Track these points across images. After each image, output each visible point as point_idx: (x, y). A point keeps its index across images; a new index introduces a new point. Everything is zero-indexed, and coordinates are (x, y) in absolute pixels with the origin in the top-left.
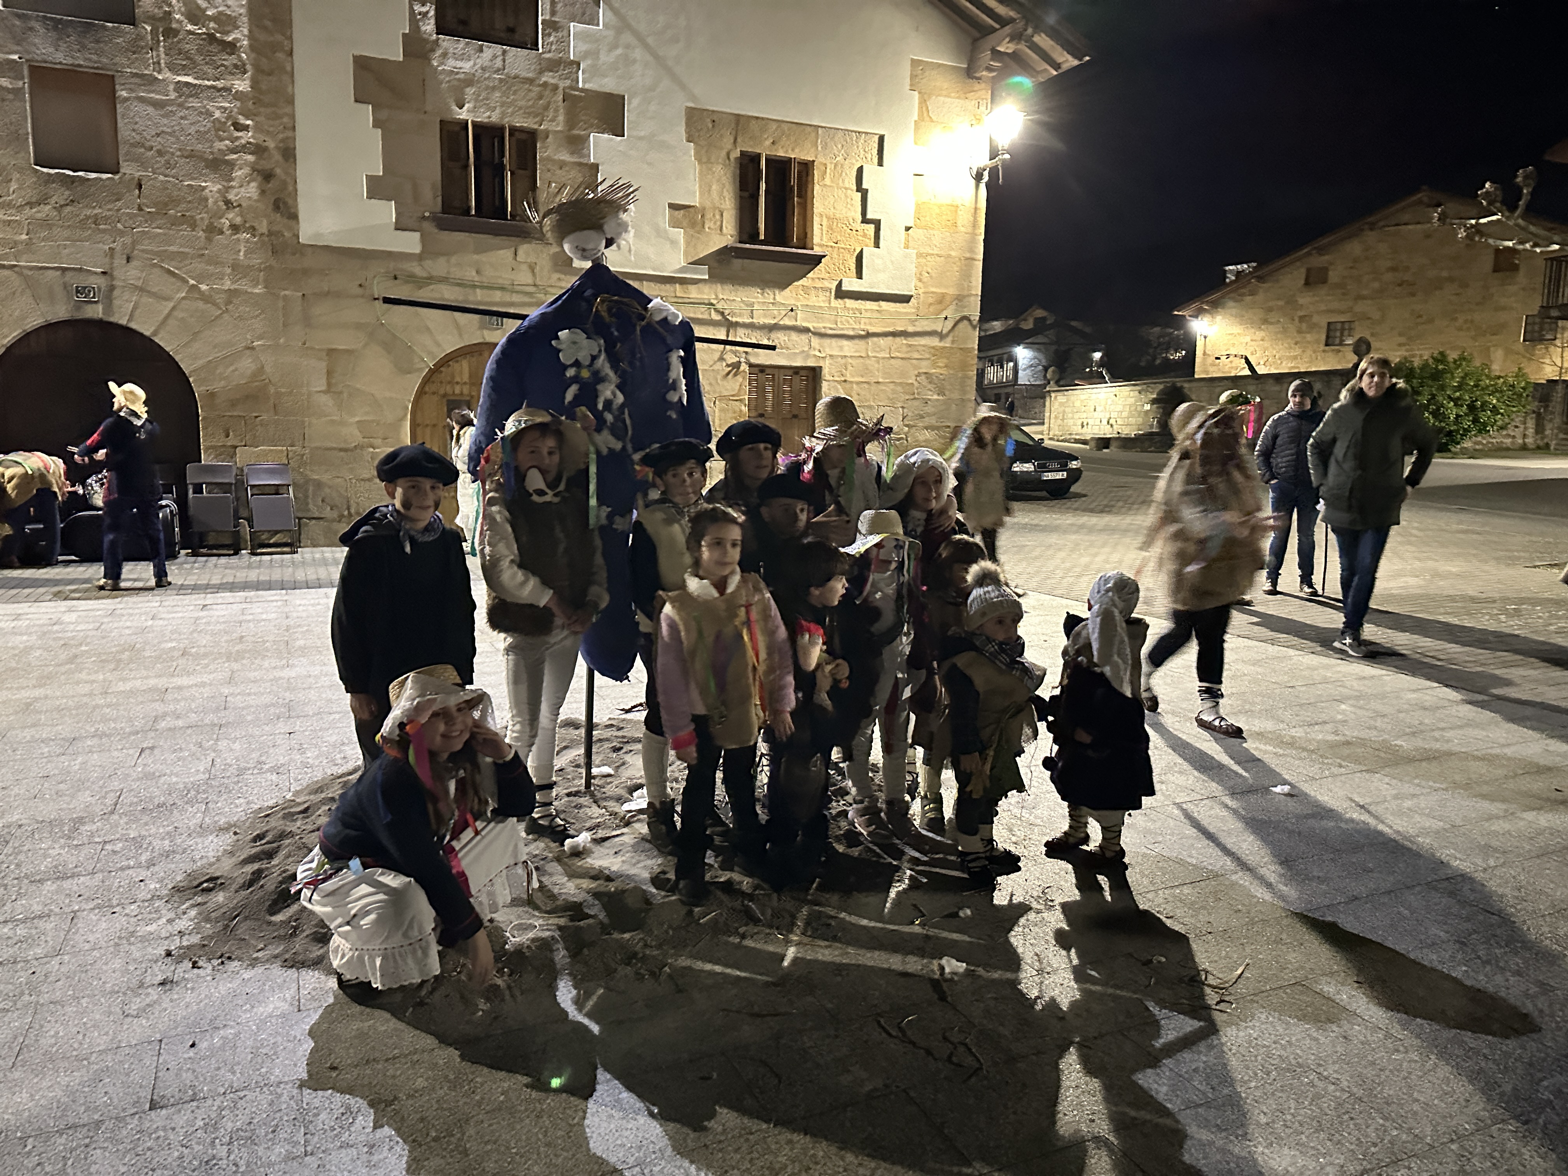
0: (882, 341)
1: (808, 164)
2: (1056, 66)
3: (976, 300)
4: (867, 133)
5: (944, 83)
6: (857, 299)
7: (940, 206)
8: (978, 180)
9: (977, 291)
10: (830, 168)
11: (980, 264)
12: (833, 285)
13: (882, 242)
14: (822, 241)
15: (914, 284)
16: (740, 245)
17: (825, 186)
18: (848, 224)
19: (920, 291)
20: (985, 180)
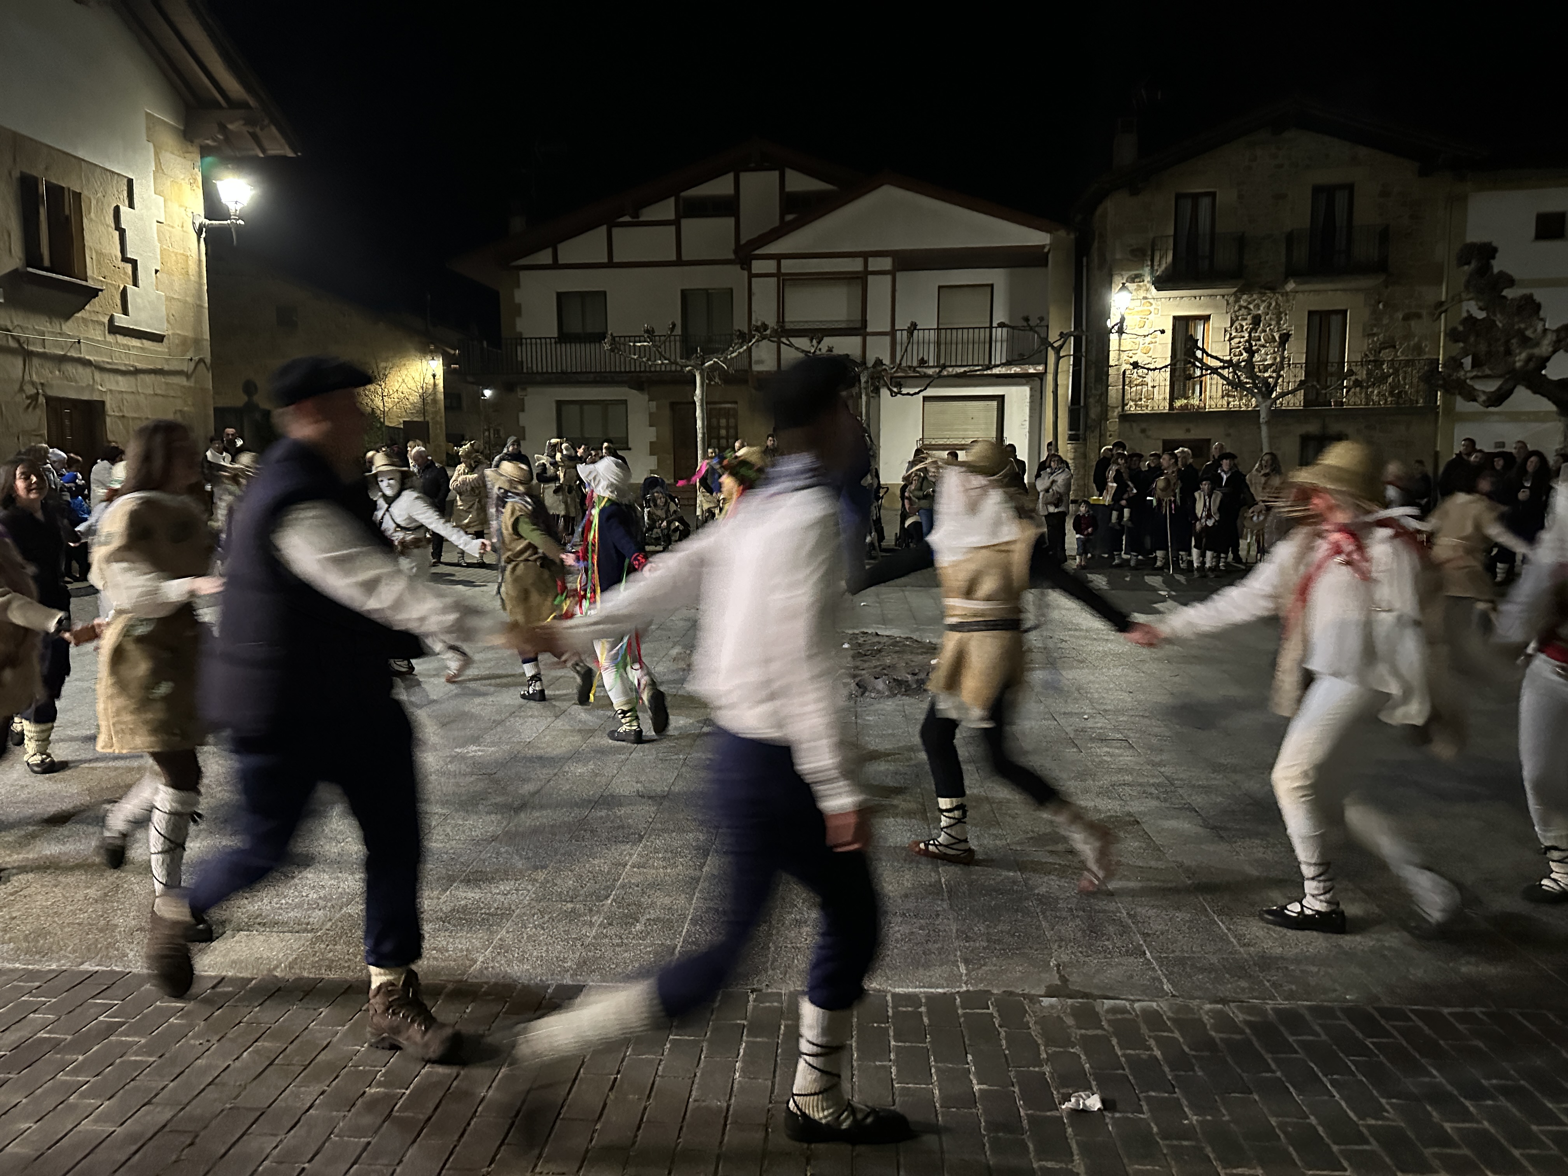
0: (148, 379)
1: (78, 196)
2: (263, 150)
3: (207, 345)
4: (119, 175)
5: (169, 140)
6: (125, 335)
7: (176, 254)
8: (199, 234)
9: (207, 336)
10: (94, 202)
11: (206, 311)
12: (106, 320)
13: (140, 282)
14: (94, 276)
15: (165, 325)
16: (30, 270)
17: (91, 220)
18: (112, 261)
19: (170, 332)
20: (204, 235)
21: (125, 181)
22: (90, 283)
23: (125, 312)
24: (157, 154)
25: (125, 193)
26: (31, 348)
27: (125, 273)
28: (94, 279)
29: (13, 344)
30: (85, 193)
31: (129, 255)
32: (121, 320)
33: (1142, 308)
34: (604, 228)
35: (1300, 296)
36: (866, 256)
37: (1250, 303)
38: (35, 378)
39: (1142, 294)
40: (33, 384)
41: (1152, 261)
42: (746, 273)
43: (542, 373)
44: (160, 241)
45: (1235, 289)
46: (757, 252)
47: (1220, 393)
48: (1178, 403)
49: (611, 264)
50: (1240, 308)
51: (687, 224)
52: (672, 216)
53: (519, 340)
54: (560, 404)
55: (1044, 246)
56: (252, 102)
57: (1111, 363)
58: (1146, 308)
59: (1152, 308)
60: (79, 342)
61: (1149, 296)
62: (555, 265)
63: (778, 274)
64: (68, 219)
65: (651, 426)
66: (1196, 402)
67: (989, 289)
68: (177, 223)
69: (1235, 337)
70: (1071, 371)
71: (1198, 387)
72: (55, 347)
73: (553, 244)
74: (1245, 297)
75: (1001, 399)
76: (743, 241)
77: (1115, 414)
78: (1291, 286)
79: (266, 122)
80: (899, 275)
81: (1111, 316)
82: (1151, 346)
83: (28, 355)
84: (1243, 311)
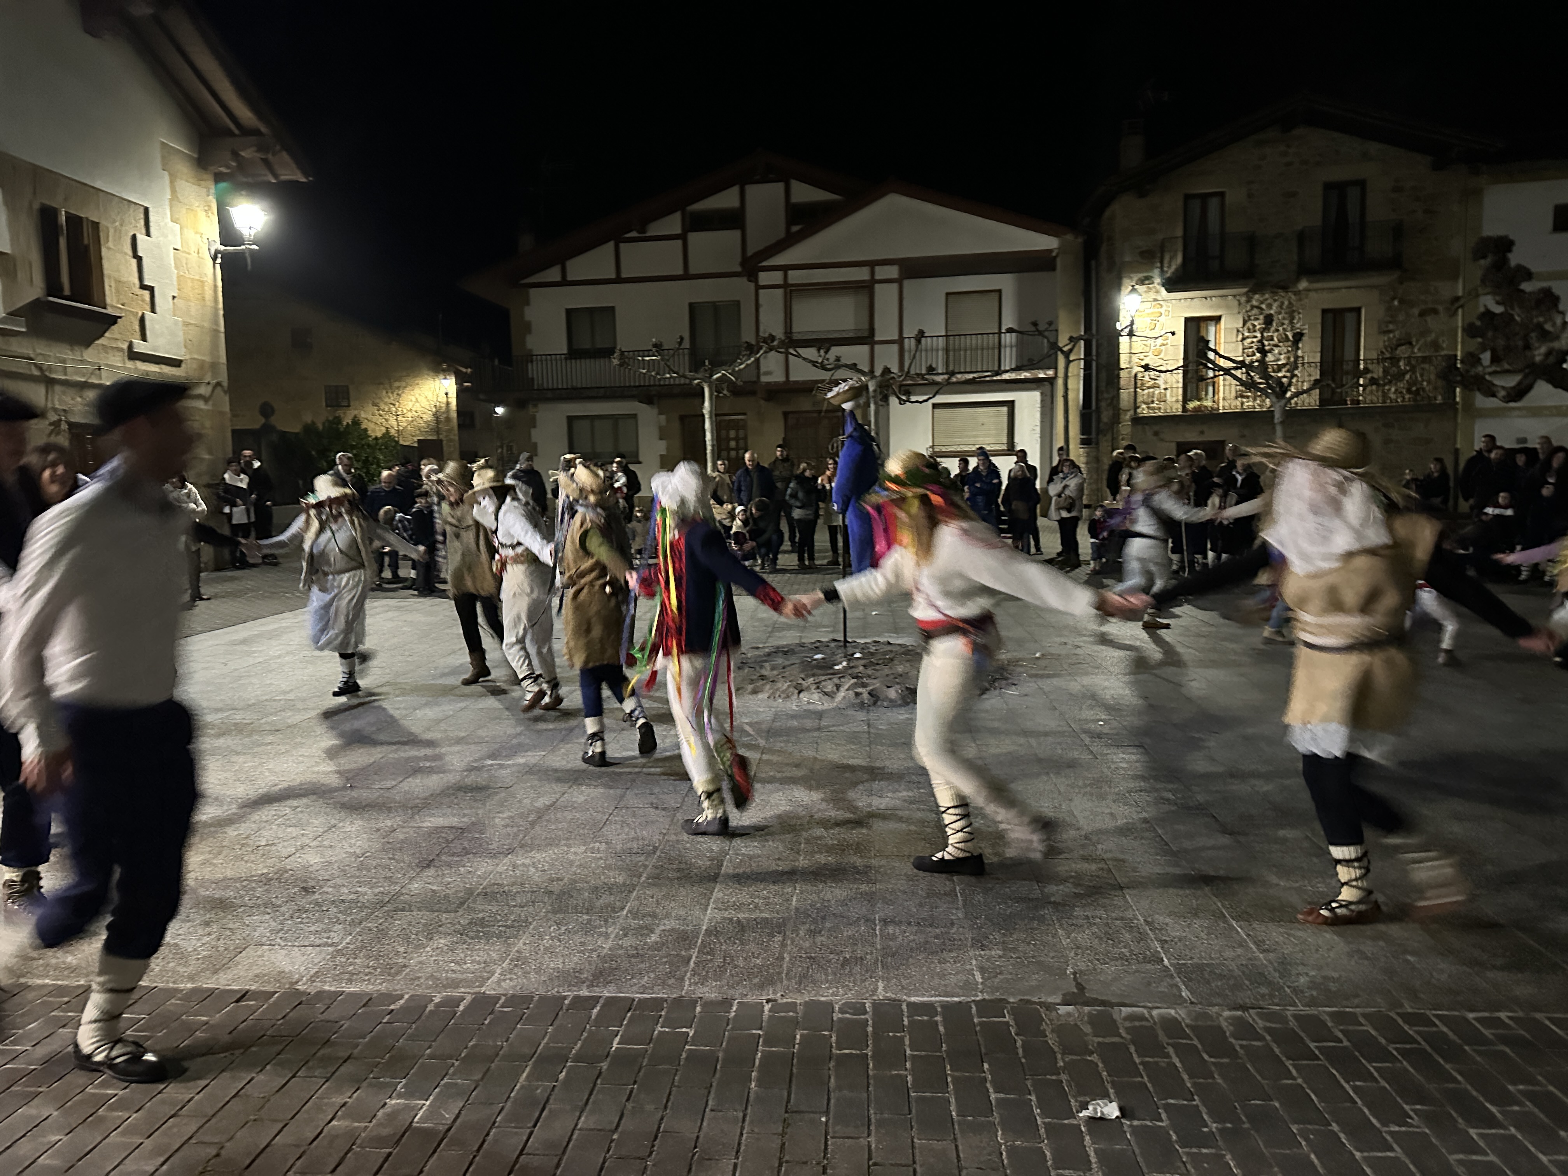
1: (96, 226)
2: (275, 176)
3: (224, 369)
4: (136, 204)
5: (183, 168)
6: (144, 361)
7: (193, 280)
8: (214, 259)
9: (223, 359)
10: (111, 231)
11: (222, 336)
12: (125, 346)
13: (158, 309)
14: (113, 302)
15: (183, 351)
16: (51, 299)
17: (109, 248)
18: (130, 288)
19: (187, 357)
20: (219, 261)
21: (142, 210)
22: (109, 311)
23: (144, 339)
24: (172, 182)
25: (142, 222)
26: (54, 376)
27: (143, 301)
28: (113, 306)
29: (36, 373)
30: (103, 223)
31: (146, 283)
32: (140, 347)
33: (1152, 310)
34: (611, 245)
35: (1312, 295)
36: (872, 264)
37: (1262, 303)
38: (57, 406)
39: (1152, 295)
40: (55, 410)
41: (1162, 262)
42: (752, 286)
43: (553, 389)
44: (177, 267)
45: (1245, 290)
46: (764, 264)
47: (1233, 394)
48: (1191, 405)
49: (618, 280)
50: (1253, 307)
51: (694, 238)
52: (678, 231)
53: (530, 357)
54: (571, 420)
55: (1051, 251)
56: (263, 129)
57: (1123, 366)
58: (1157, 310)
59: (1162, 310)
60: (99, 369)
61: (1159, 298)
62: (564, 282)
63: (785, 285)
64: (87, 248)
65: (661, 439)
66: (1208, 403)
67: (996, 295)
68: (193, 249)
69: (1248, 337)
70: (1082, 374)
71: (1211, 389)
72: (77, 374)
73: (561, 261)
74: (1257, 296)
75: (1011, 404)
76: (750, 253)
77: (1128, 417)
78: (1303, 285)
79: (278, 148)
80: (906, 283)
81: (1121, 318)
82: (1163, 348)
83: (50, 382)
84: (1255, 311)
